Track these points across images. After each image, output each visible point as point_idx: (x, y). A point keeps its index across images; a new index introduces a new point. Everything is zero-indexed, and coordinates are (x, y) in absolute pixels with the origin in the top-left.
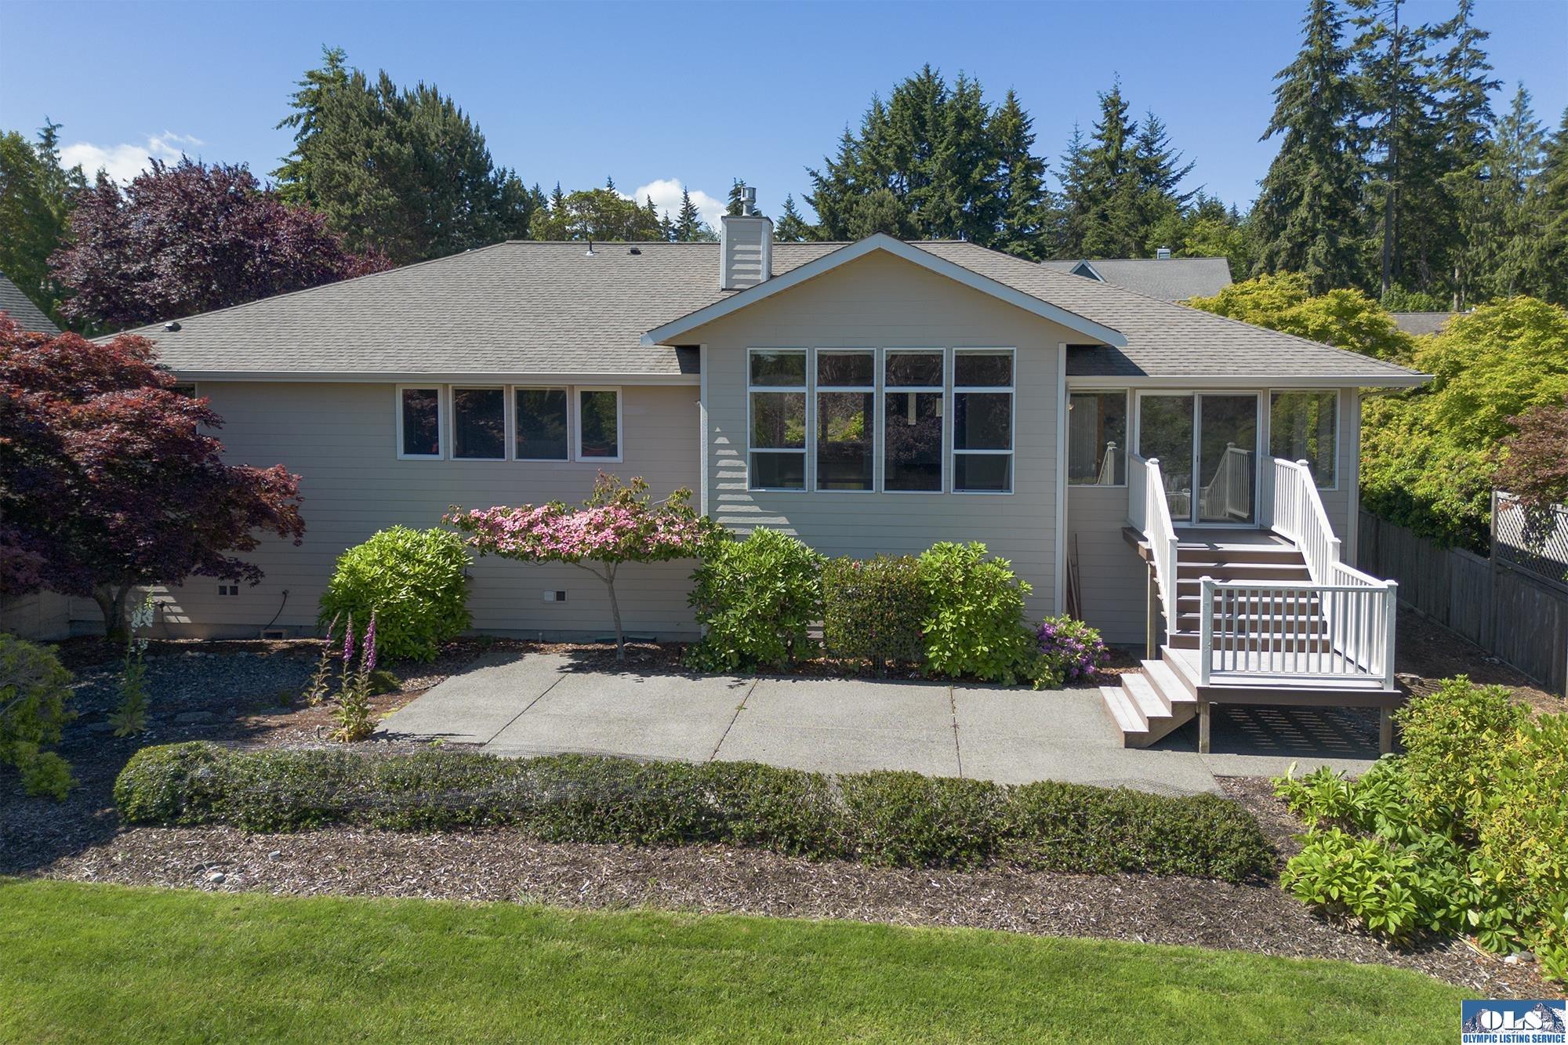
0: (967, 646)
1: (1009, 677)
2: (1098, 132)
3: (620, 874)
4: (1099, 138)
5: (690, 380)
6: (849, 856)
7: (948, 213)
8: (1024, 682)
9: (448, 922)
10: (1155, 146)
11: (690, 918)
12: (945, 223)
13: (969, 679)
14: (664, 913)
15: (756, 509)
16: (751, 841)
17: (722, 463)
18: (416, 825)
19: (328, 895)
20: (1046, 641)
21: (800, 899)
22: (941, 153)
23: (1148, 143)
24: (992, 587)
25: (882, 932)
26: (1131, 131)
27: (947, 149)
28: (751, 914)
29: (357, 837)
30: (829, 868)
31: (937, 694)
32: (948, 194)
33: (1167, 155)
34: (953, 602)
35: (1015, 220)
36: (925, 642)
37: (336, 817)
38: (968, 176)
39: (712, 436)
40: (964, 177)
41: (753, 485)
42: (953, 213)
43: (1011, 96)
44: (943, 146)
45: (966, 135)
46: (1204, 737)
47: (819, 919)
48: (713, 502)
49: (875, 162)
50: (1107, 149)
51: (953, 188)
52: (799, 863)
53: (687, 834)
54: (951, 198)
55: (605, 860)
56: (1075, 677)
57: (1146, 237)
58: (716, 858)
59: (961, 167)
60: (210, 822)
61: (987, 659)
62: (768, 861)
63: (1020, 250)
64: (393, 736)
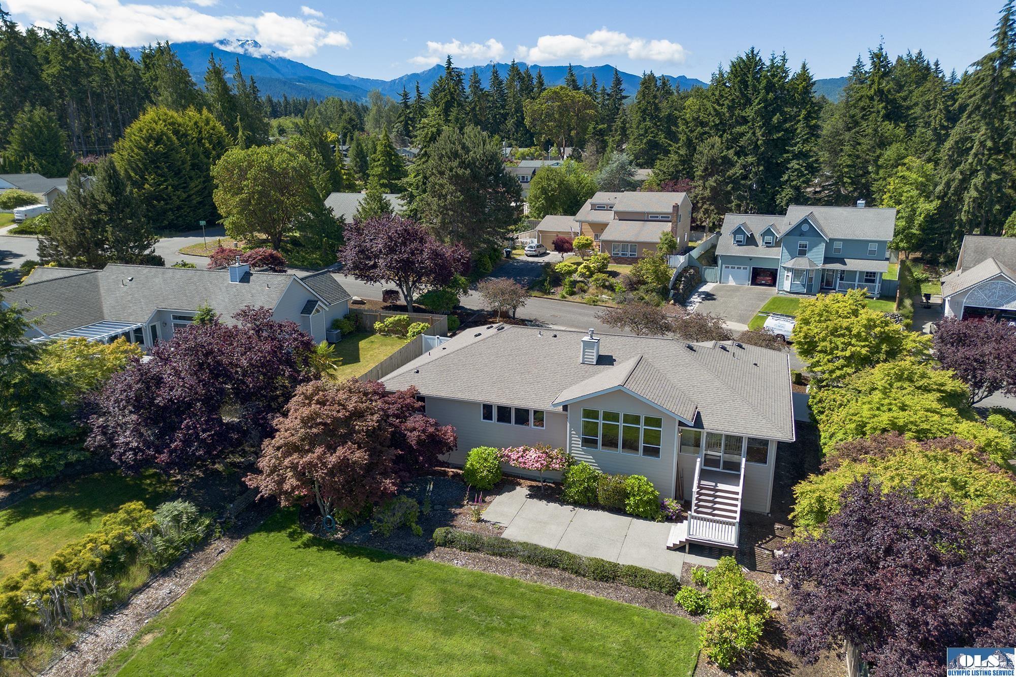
0: (638, 507)
1: (649, 517)
3: (536, 574)
5: (565, 413)
6: (584, 576)
7: (756, 142)
8: (653, 519)
9: (502, 581)
11: (548, 587)
12: (754, 148)
13: (638, 516)
14: (543, 585)
15: (583, 453)
16: (564, 569)
17: (573, 438)
18: (493, 555)
19: (477, 570)
20: (663, 507)
21: (571, 586)
22: (756, 105)
24: (646, 493)
25: (585, 596)
27: (759, 104)
28: (560, 587)
29: (482, 555)
30: (579, 578)
31: (628, 519)
32: (757, 131)
34: (634, 495)
35: (796, 148)
36: (626, 505)
37: (477, 550)
38: (771, 119)
39: (570, 431)
40: (767, 121)
41: (582, 446)
42: (760, 142)
43: (804, 66)
44: (757, 101)
45: (771, 95)
46: (687, 550)
47: (574, 591)
48: (570, 450)
51: (760, 127)
52: (573, 576)
53: (550, 566)
54: (759, 133)
55: (533, 569)
56: (669, 519)
57: (878, 157)
58: (556, 572)
59: (766, 115)
60: (453, 547)
61: (643, 512)
62: (566, 575)
63: (797, 167)
64: (486, 522)
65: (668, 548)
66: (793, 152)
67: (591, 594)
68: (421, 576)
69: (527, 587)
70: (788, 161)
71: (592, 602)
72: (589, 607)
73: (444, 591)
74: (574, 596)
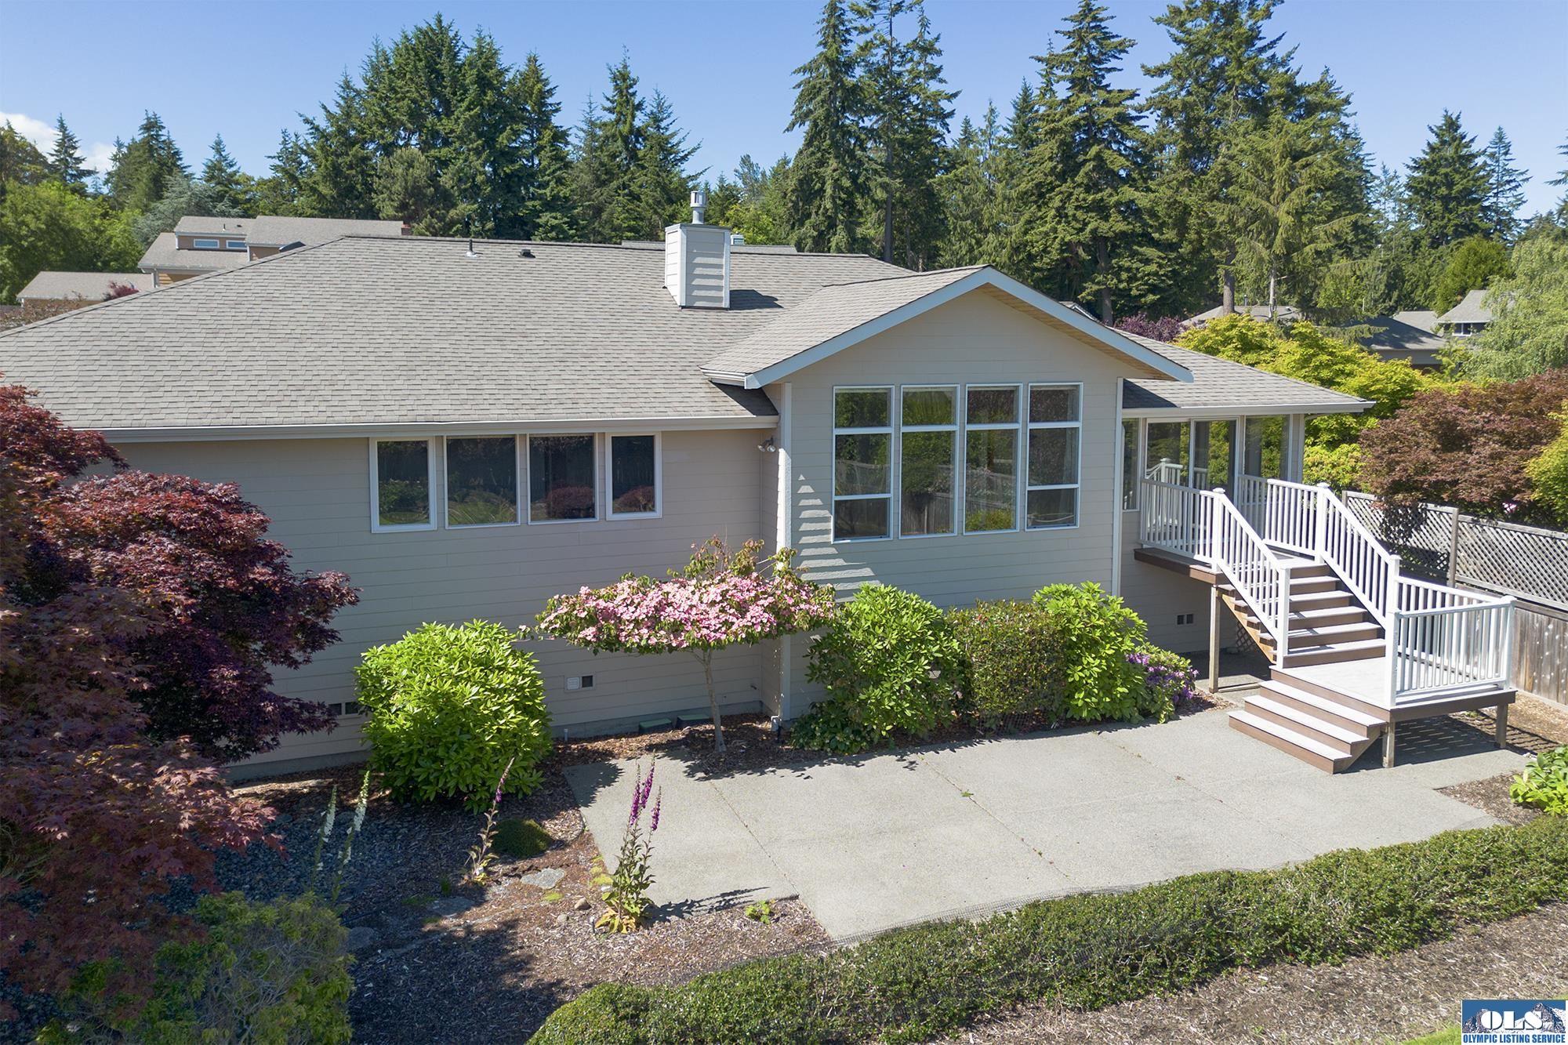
2: (609, 105)
4: (611, 111)
5: (764, 421)
10: (663, 124)
15: (840, 562)
17: (805, 514)
22: (462, 113)
23: (656, 120)
26: (639, 107)
27: (469, 109)
33: (673, 135)
34: (1094, 646)
35: (548, 191)
36: (1072, 692)
38: (494, 140)
39: (795, 485)
40: (490, 142)
41: (837, 536)
42: (480, 177)
43: (532, 60)
44: (465, 104)
45: (490, 96)
46: (1390, 753)
49: (386, 114)
50: (618, 121)
51: (479, 151)
59: (486, 131)
63: (555, 222)
64: (679, 910)
65: (1340, 767)
66: (541, 197)
70: (536, 213)
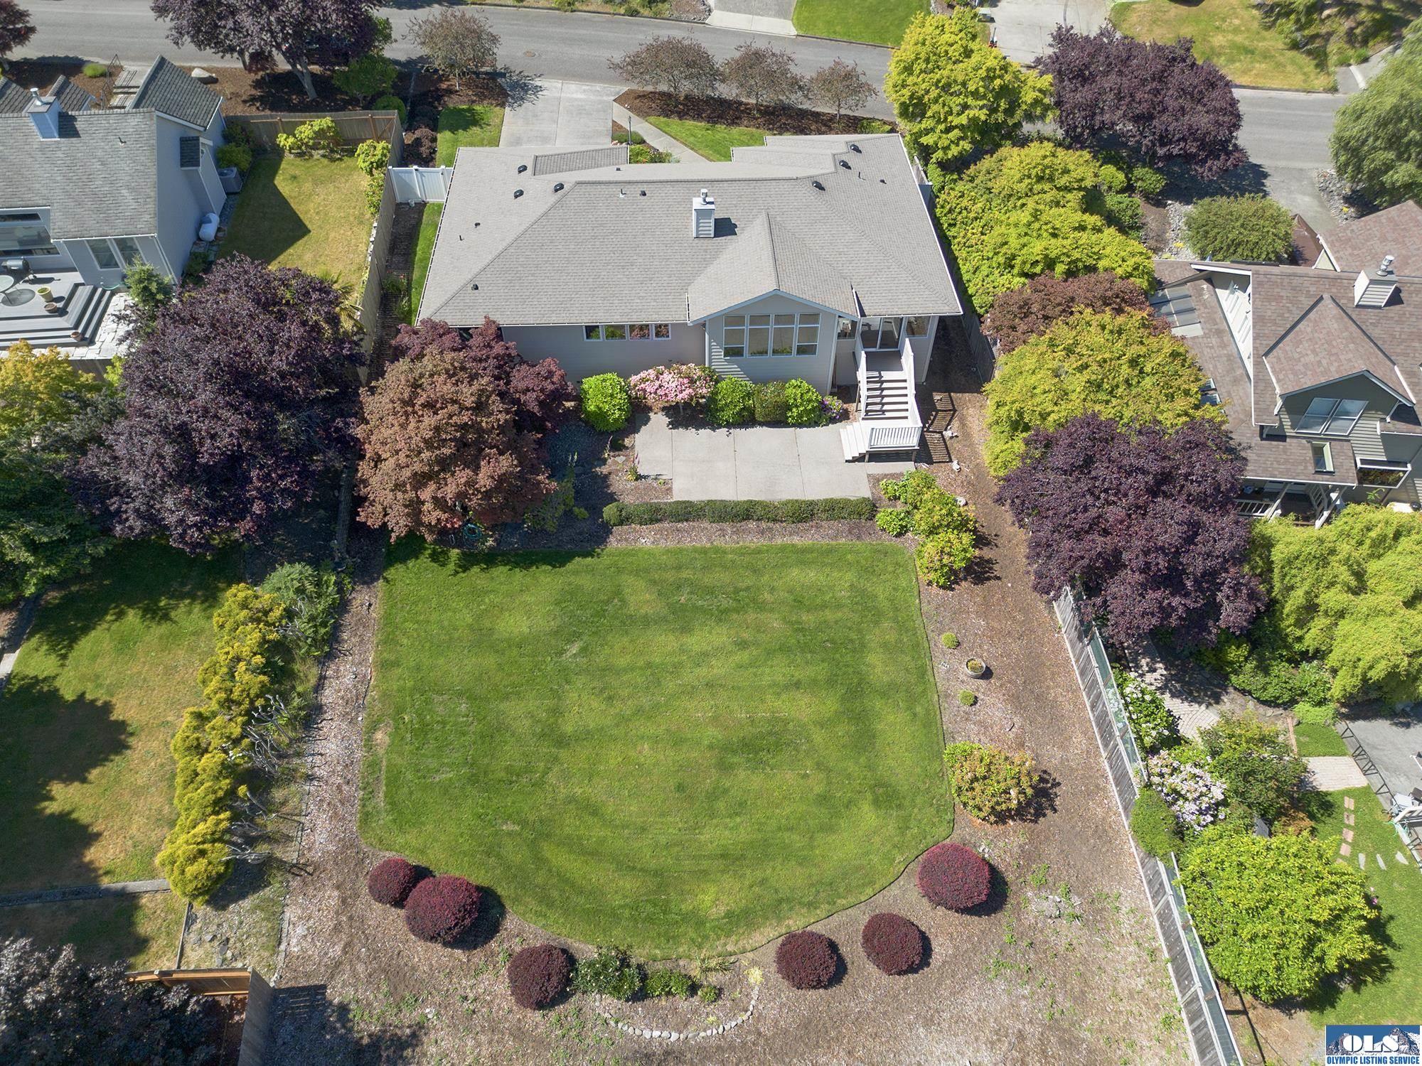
0: (801, 417)
1: (814, 424)
3: (733, 532)
6: (782, 522)
8: (817, 425)
9: (704, 551)
11: (753, 546)
13: (800, 425)
14: (747, 545)
15: (726, 363)
16: (759, 520)
17: (714, 350)
19: (671, 544)
20: (827, 411)
21: (774, 537)
24: (810, 401)
25: (792, 545)
28: (764, 542)
29: (666, 525)
30: (778, 526)
31: (790, 431)
37: (658, 521)
41: (725, 357)
46: (866, 459)
47: (779, 542)
48: (710, 362)
52: (771, 525)
53: (744, 520)
55: (727, 526)
56: (833, 420)
58: (752, 525)
60: (631, 524)
61: (806, 421)
62: (764, 525)
64: (644, 477)
65: (849, 462)
67: (796, 540)
68: (620, 571)
69: (733, 551)
71: (804, 551)
72: (803, 557)
73: (654, 582)
74: (783, 549)
